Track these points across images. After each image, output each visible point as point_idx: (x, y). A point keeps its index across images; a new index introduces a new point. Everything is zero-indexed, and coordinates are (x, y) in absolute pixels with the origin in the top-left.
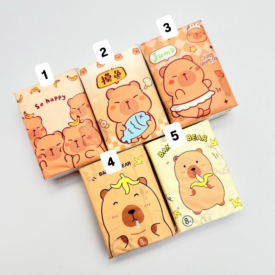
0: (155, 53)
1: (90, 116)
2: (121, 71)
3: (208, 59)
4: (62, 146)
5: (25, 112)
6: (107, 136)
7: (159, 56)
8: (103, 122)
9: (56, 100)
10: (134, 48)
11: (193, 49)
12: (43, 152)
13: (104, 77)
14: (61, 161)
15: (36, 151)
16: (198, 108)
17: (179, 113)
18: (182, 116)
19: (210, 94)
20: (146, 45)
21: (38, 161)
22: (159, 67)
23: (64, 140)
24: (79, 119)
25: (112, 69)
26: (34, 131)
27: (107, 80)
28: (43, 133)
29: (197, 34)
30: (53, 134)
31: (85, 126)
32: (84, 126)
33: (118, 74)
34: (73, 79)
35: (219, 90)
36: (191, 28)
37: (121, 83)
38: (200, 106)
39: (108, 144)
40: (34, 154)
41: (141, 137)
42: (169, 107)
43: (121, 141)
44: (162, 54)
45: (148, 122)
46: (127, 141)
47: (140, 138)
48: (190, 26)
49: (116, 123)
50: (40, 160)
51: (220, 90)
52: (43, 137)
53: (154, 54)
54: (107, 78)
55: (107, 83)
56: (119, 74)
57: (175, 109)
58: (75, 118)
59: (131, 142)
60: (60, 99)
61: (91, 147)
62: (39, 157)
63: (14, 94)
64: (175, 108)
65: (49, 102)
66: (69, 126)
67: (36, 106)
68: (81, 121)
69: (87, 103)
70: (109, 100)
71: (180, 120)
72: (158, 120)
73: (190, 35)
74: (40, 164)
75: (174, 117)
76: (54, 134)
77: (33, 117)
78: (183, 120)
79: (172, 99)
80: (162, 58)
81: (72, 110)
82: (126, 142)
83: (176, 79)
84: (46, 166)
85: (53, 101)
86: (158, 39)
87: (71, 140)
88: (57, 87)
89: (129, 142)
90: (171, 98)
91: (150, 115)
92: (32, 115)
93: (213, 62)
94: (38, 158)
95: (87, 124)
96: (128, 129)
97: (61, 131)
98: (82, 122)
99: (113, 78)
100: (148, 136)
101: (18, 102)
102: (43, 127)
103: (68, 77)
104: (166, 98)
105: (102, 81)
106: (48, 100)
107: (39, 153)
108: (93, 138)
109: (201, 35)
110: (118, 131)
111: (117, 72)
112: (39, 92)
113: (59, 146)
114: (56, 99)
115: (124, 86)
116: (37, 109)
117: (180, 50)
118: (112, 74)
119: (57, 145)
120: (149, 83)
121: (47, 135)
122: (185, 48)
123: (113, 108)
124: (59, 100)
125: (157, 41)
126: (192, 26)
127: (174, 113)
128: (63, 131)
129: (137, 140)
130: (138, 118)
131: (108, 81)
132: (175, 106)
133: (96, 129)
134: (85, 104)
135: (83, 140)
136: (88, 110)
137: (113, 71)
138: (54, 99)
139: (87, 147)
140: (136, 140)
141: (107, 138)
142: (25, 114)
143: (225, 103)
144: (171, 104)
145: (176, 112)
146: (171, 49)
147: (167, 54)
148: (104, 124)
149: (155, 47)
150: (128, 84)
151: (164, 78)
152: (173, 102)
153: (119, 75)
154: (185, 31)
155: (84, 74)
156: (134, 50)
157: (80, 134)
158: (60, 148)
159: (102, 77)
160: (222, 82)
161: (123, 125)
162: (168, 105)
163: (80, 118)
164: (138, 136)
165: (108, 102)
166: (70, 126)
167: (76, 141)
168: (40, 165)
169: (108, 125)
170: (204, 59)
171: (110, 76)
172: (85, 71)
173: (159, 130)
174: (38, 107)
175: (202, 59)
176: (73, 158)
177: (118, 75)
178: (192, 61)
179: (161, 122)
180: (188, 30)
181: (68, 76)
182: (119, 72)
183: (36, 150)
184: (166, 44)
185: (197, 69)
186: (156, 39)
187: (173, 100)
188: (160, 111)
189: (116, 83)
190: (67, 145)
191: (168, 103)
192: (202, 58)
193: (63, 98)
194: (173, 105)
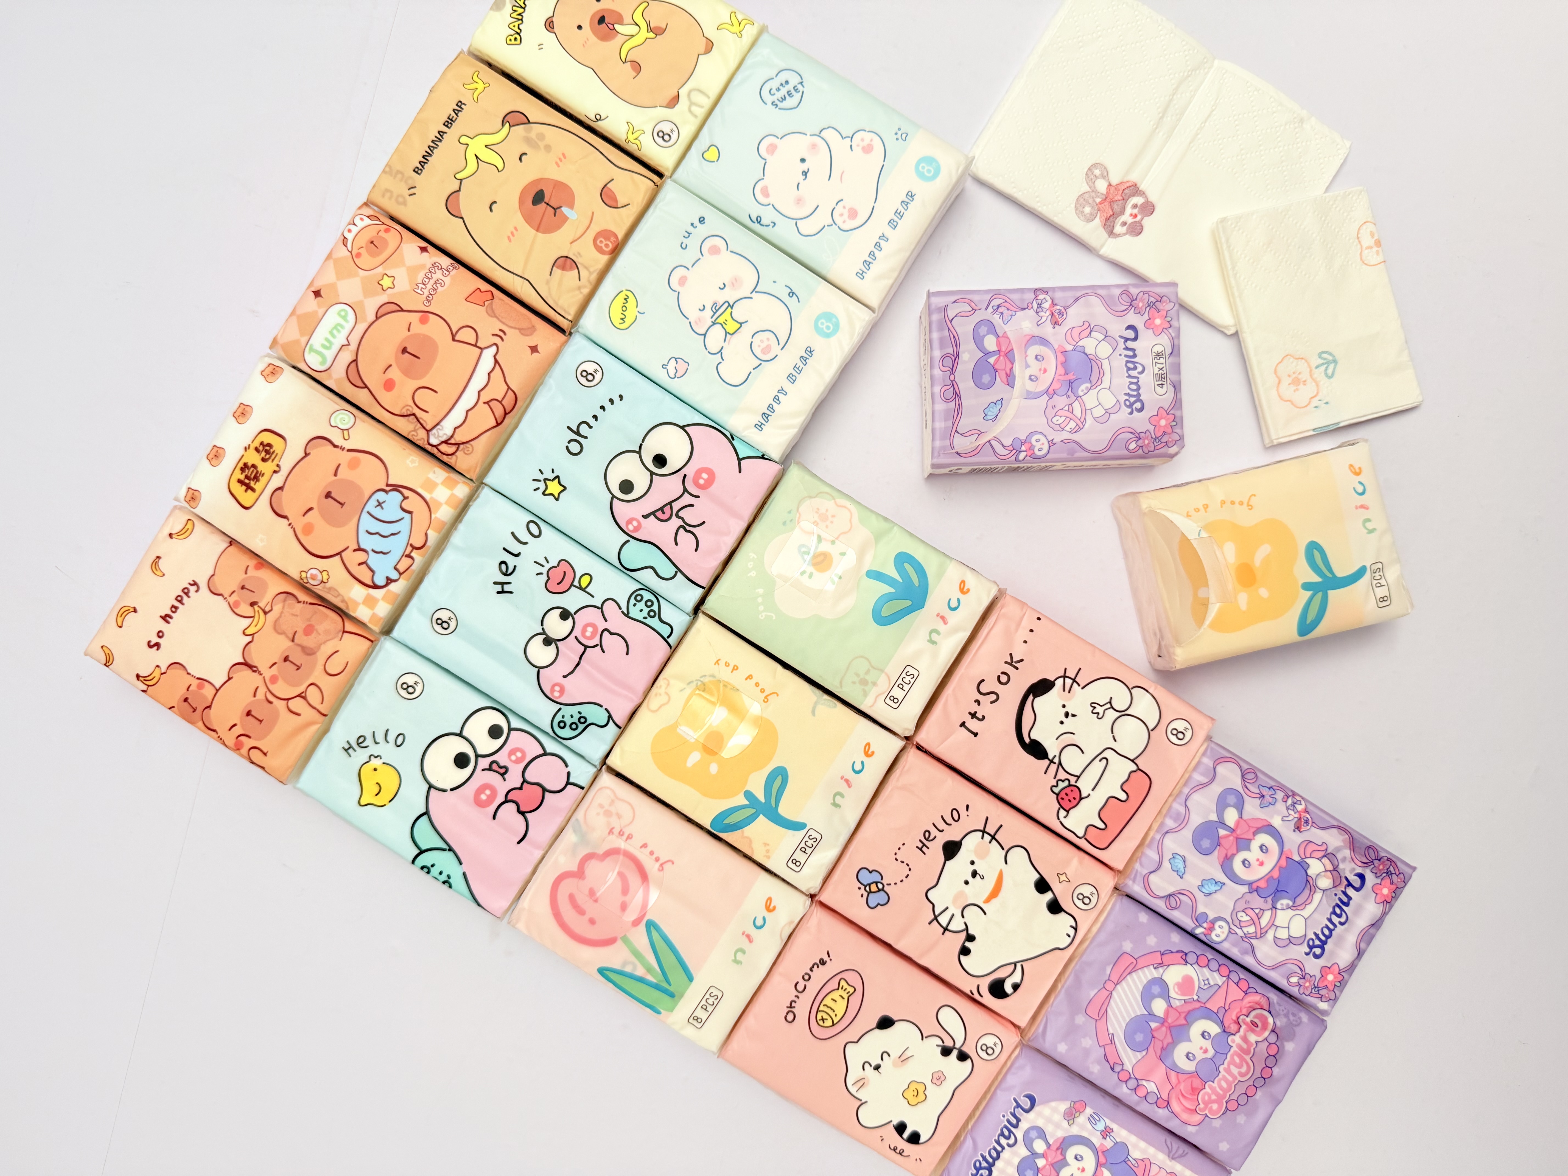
0: (311, 345)
1: (276, 585)
2: (267, 438)
3: (432, 282)
4: (266, 690)
5: (138, 676)
6: (340, 598)
7: (324, 346)
8: (312, 575)
9: (183, 604)
10: (263, 369)
11: (386, 282)
12: (238, 730)
13: (242, 477)
14: (287, 722)
15: (221, 739)
16: (484, 403)
17: (452, 441)
18: (463, 443)
19: (489, 354)
20: (281, 341)
21: (242, 756)
22: (339, 371)
23: (261, 674)
24: (259, 606)
25: (245, 448)
26: (186, 700)
27: (253, 481)
28: (208, 692)
29: (372, 242)
30: (230, 679)
31: (282, 612)
32: (280, 617)
33: (266, 450)
34: (184, 533)
35: (501, 334)
36: (350, 237)
37: (286, 467)
38: (485, 397)
39: (354, 612)
40: (223, 747)
41: (414, 548)
42: (424, 441)
43: (376, 587)
44: (327, 340)
45: (404, 506)
46: (388, 578)
47: (411, 551)
48: (347, 235)
49: (338, 557)
50: (244, 751)
51: (505, 333)
52: (213, 699)
53: (311, 350)
54: (251, 475)
55: (258, 486)
56: (268, 448)
57: (439, 436)
58: (249, 611)
59: (401, 574)
60: (190, 594)
61: (327, 649)
62: (237, 748)
63: (86, 654)
64: (436, 436)
65: (171, 617)
66: (249, 639)
67: (150, 647)
68: (267, 609)
69: (252, 563)
70: (288, 520)
71: (466, 454)
72: (422, 487)
73: (359, 255)
74: (250, 759)
75: (450, 457)
76: (232, 678)
77: (162, 674)
78: (470, 449)
79: (415, 420)
80: (333, 346)
81: (232, 600)
82: (389, 581)
83: (395, 374)
84: (265, 754)
85: (178, 611)
86: (299, 312)
87: (275, 664)
88: (164, 575)
89: (394, 575)
90: (413, 419)
91: (396, 488)
92: (158, 671)
93: (447, 280)
94: (238, 751)
95: (283, 608)
96: (373, 550)
97: (242, 661)
98: (270, 609)
99: (261, 466)
100: (426, 534)
101: (107, 666)
102: (198, 678)
103: (174, 536)
104: (404, 426)
105: (244, 488)
106: (167, 615)
107: (230, 739)
108: (317, 627)
109: (381, 237)
110: (355, 570)
111: (261, 448)
112: (135, 611)
113: (260, 694)
114: (181, 602)
115: (298, 466)
116: (158, 649)
117: (361, 303)
118: (253, 458)
119: (255, 696)
120: (347, 420)
121: (217, 690)
122: (367, 293)
123: (309, 529)
124: (189, 597)
125: (299, 318)
126: (350, 231)
127: (444, 448)
128: (245, 656)
129: (409, 561)
130: (377, 512)
131: (256, 478)
132: (434, 431)
133: (311, 604)
134: (248, 566)
135: (299, 645)
136: (264, 574)
137: (252, 451)
138: (177, 604)
139: (318, 654)
140: (406, 562)
141: (343, 601)
142: (141, 678)
143: (535, 354)
144: (422, 433)
145: (446, 442)
146: (339, 314)
147: (339, 331)
148: (316, 575)
149: (302, 334)
150: (304, 455)
151: (366, 387)
152: (425, 425)
153: (272, 451)
154: (343, 252)
155: (197, 502)
156: (263, 373)
157: (282, 638)
158: (264, 698)
159: (239, 481)
160: (497, 312)
161: (355, 550)
162: (419, 437)
163: (259, 604)
164: (406, 549)
165: (290, 525)
166: (251, 637)
167: (286, 659)
168: (252, 763)
169: (325, 574)
170: (424, 287)
171: (254, 466)
172: (196, 493)
173: (439, 505)
174: (157, 645)
175: (419, 291)
176: (304, 698)
177: (267, 452)
178: (402, 310)
179: (431, 486)
180: (346, 246)
181: (171, 535)
182: (265, 443)
183: (219, 737)
184: (321, 312)
185: (423, 321)
186: (293, 313)
187: (421, 421)
188: (414, 465)
189: (275, 472)
190: (274, 679)
191: (413, 433)
192: (420, 288)
193: (194, 588)
194: (428, 431)
